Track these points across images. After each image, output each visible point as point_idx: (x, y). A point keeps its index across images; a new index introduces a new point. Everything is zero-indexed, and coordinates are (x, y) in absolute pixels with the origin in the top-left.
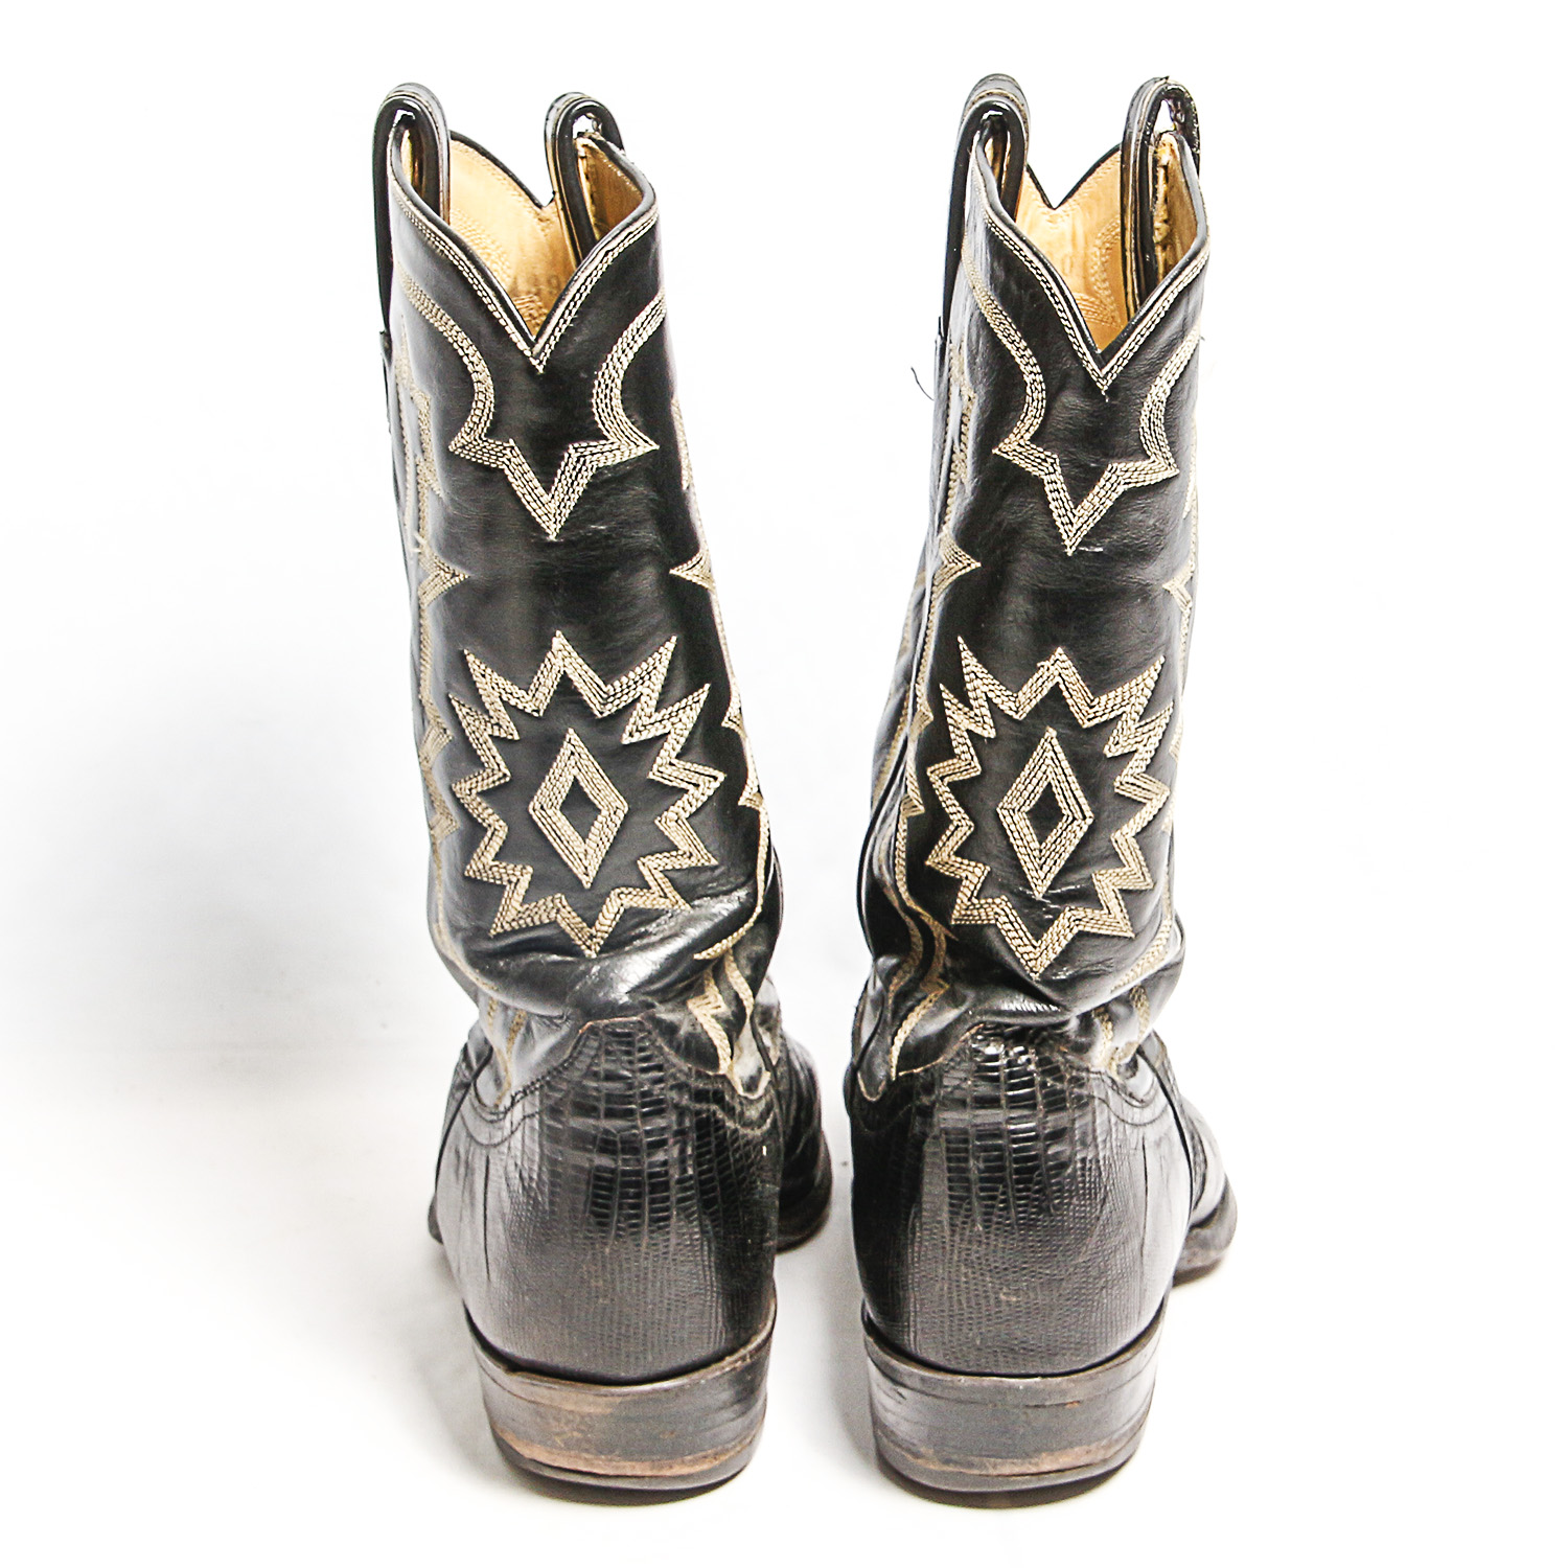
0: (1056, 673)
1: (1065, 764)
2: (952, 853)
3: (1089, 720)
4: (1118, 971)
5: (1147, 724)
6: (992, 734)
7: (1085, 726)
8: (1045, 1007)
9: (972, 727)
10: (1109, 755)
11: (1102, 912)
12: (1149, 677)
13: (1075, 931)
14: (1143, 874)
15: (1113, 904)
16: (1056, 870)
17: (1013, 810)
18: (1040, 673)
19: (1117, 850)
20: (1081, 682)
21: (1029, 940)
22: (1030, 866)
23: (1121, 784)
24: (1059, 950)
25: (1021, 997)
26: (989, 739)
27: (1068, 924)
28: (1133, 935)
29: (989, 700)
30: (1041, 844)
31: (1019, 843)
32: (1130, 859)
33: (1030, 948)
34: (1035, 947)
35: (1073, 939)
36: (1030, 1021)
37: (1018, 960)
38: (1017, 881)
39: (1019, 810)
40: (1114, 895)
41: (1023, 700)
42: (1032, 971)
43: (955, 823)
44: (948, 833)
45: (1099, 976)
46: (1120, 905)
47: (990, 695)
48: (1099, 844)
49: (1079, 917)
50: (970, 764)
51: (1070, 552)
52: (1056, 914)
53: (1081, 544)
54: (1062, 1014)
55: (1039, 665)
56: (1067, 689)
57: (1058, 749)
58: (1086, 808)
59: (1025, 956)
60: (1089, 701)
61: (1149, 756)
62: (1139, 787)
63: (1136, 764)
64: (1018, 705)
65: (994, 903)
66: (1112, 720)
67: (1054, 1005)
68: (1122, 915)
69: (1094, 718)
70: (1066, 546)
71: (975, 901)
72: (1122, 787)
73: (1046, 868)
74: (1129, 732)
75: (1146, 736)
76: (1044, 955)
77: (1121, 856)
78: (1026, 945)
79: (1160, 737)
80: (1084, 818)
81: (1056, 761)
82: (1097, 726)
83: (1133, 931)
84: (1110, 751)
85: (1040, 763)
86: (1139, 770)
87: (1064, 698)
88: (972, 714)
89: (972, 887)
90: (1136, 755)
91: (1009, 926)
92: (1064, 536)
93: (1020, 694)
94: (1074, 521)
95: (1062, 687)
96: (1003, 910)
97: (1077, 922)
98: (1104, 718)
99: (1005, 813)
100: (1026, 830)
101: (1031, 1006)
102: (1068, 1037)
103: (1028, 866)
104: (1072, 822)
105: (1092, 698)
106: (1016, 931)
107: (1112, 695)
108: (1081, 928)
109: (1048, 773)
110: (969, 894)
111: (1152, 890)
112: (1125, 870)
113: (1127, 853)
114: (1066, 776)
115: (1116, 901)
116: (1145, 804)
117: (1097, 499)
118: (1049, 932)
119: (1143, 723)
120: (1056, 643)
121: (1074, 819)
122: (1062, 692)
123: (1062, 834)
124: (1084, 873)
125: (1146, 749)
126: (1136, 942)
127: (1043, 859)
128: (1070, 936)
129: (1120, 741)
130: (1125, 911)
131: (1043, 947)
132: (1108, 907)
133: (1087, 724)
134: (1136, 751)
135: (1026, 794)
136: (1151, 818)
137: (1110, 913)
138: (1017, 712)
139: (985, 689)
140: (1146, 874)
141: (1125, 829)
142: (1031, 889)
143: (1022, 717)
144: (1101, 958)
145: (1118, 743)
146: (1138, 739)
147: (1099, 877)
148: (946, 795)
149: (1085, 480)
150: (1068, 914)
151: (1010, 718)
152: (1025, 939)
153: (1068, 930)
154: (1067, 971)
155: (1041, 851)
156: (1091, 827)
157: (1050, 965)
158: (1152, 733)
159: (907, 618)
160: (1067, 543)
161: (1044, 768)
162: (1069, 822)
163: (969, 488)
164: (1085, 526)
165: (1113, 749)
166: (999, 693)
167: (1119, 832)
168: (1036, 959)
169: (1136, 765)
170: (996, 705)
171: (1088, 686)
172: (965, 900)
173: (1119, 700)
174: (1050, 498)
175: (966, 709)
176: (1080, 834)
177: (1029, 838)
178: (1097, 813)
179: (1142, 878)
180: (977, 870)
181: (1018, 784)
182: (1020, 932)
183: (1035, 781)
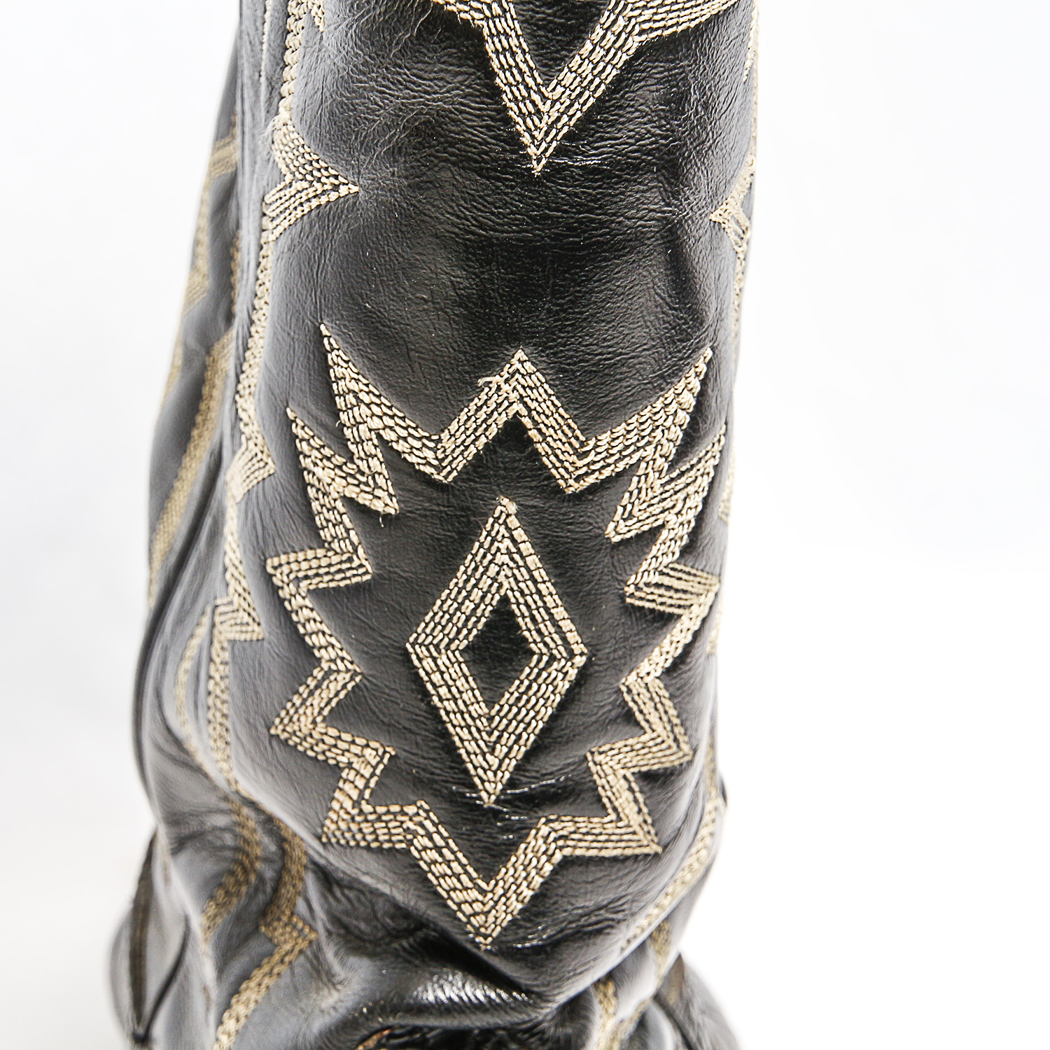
0: (514, 396)
1: (533, 561)
2: (319, 719)
3: (577, 479)
4: (633, 914)
5: (682, 474)
6: (393, 508)
7: (570, 491)
8: (504, 995)
9: (351, 492)
10: (617, 539)
11: (607, 819)
12: (685, 393)
13: (558, 857)
14: (676, 740)
15: (625, 802)
16: (519, 752)
17: (437, 647)
18: (483, 396)
19: (631, 704)
20: (561, 411)
21: (471, 879)
22: (472, 747)
23: (638, 588)
24: (528, 894)
25: (458, 978)
26: (387, 516)
27: (543, 848)
28: (659, 850)
29: (384, 444)
30: (490, 706)
31: (450, 706)
32: (653, 717)
33: (474, 894)
34: (483, 892)
35: (554, 872)
36: (476, 1022)
37: (452, 915)
38: (448, 774)
39: (447, 647)
40: (626, 786)
41: (450, 445)
42: (478, 934)
43: (325, 666)
44: (312, 683)
45: (599, 932)
46: (636, 801)
47: (388, 435)
48: (599, 700)
49: (564, 833)
50: (350, 560)
51: (537, 168)
52: (522, 832)
53: (559, 152)
54: (535, 1006)
55: (481, 382)
56: (535, 423)
57: (520, 534)
58: (573, 637)
59: (466, 908)
60: (577, 445)
61: (686, 530)
62: (669, 588)
63: (664, 548)
64: (441, 456)
65: (404, 814)
66: (619, 475)
67: (520, 992)
68: (640, 819)
69: (587, 474)
70: (528, 157)
71: (367, 808)
72: (638, 594)
73: (501, 750)
74: (650, 494)
75: (681, 496)
76: (501, 907)
77: (639, 717)
78: (466, 889)
79: (705, 493)
80: (572, 655)
81: (517, 557)
82: (593, 489)
83: (658, 844)
84: (617, 530)
85: (485, 562)
86: (666, 560)
87: (530, 441)
88: (350, 468)
89: (360, 783)
90: (665, 533)
91: (434, 855)
92: (526, 139)
93: (445, 435)
94: (544, 108)
95: (527, 422)
96: (422, 825)
97: (561, 843)
98: (607, 473)
99: (422, 652)
100: (461, 682)
101: (476, 992)
102: (543, 1032)
103: (467, 745)
104: (549, 664)
105: (582, 438)
106: (448, 863)
107: (620, 430)
108: (567, 852)
109: (501, 578)
110: (355, 794)
111: (690, 763)
112: (644, 738)
113: (648, 708)
114: (535, 582)
115: (630, 796)
116: (679, 616)
117: (587, 67)
118: (509, 865)
119: (674, 475)
120: (514, 339)
121: (552, 658)
122: (526, 430)
123: (529, 687)
124: (573, 754)
125: (681, 519)
126: (665, 860)
127: (496, 733)
128: (548, 868)
129: (635, 512)
130: (645, 810)
131: (500, 891)
132: (615, 809)
133: (575, 487)
134: (663, 526)
135: (460, 618)
136: (689, 638)
137: (619, 819)
138: (439, 469)
139: (376, 423)
140: (681, 739)
141: (644, 667)
142: (473, 787)
143: (450, 478)
144: (603, 899)
145: (631, 516)
146: (668, 504)
147: (598, 758)
148: (306, 612)
149: (566, 29)
150: (544, 830)
151: (426, 479)
152: (464, 878)
153: (544, 858)
154: (544, 930)
155: (491, 719)
156: (583, 673)
157: (513, 922)
158: (691, 489)
159: (198, 229)
160: (532, 150)
161: (493, 570)
162: (542, 665)
163: (332, 37)
164: (565, 119)
165: (622, 528)
166: (404, 433)
167: (634, 674)
168: (487, 913)
169: (664, 551)
170: (399, 453)
171: (574, 418)
172: (348, 804)
173: (633, 437)
174: (495, 64)
175: (339, 460)
176: (564, 686)
177: (467, 696)
178: (593, 648)
179: (674, 748)
180: (368, 752)
181: (445, 600)
182: (455, 865)
183: (477, 595)
